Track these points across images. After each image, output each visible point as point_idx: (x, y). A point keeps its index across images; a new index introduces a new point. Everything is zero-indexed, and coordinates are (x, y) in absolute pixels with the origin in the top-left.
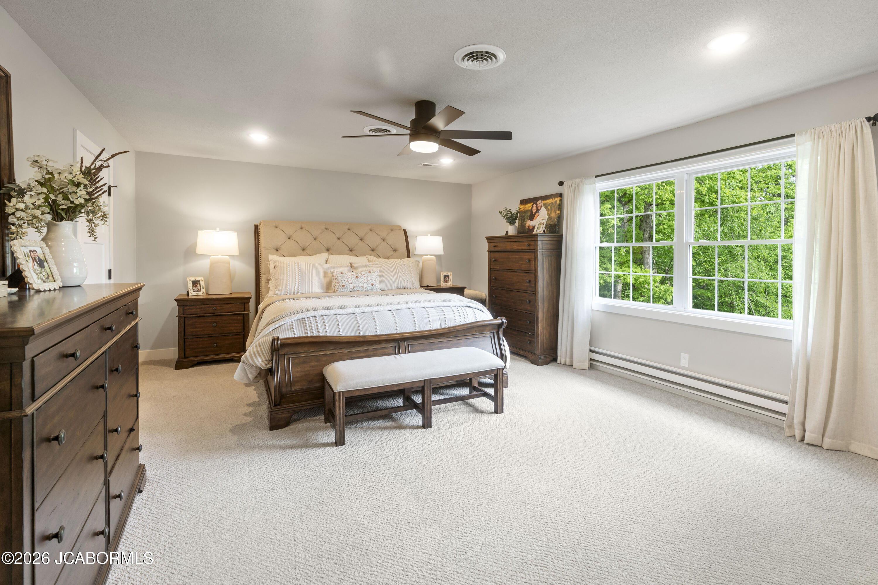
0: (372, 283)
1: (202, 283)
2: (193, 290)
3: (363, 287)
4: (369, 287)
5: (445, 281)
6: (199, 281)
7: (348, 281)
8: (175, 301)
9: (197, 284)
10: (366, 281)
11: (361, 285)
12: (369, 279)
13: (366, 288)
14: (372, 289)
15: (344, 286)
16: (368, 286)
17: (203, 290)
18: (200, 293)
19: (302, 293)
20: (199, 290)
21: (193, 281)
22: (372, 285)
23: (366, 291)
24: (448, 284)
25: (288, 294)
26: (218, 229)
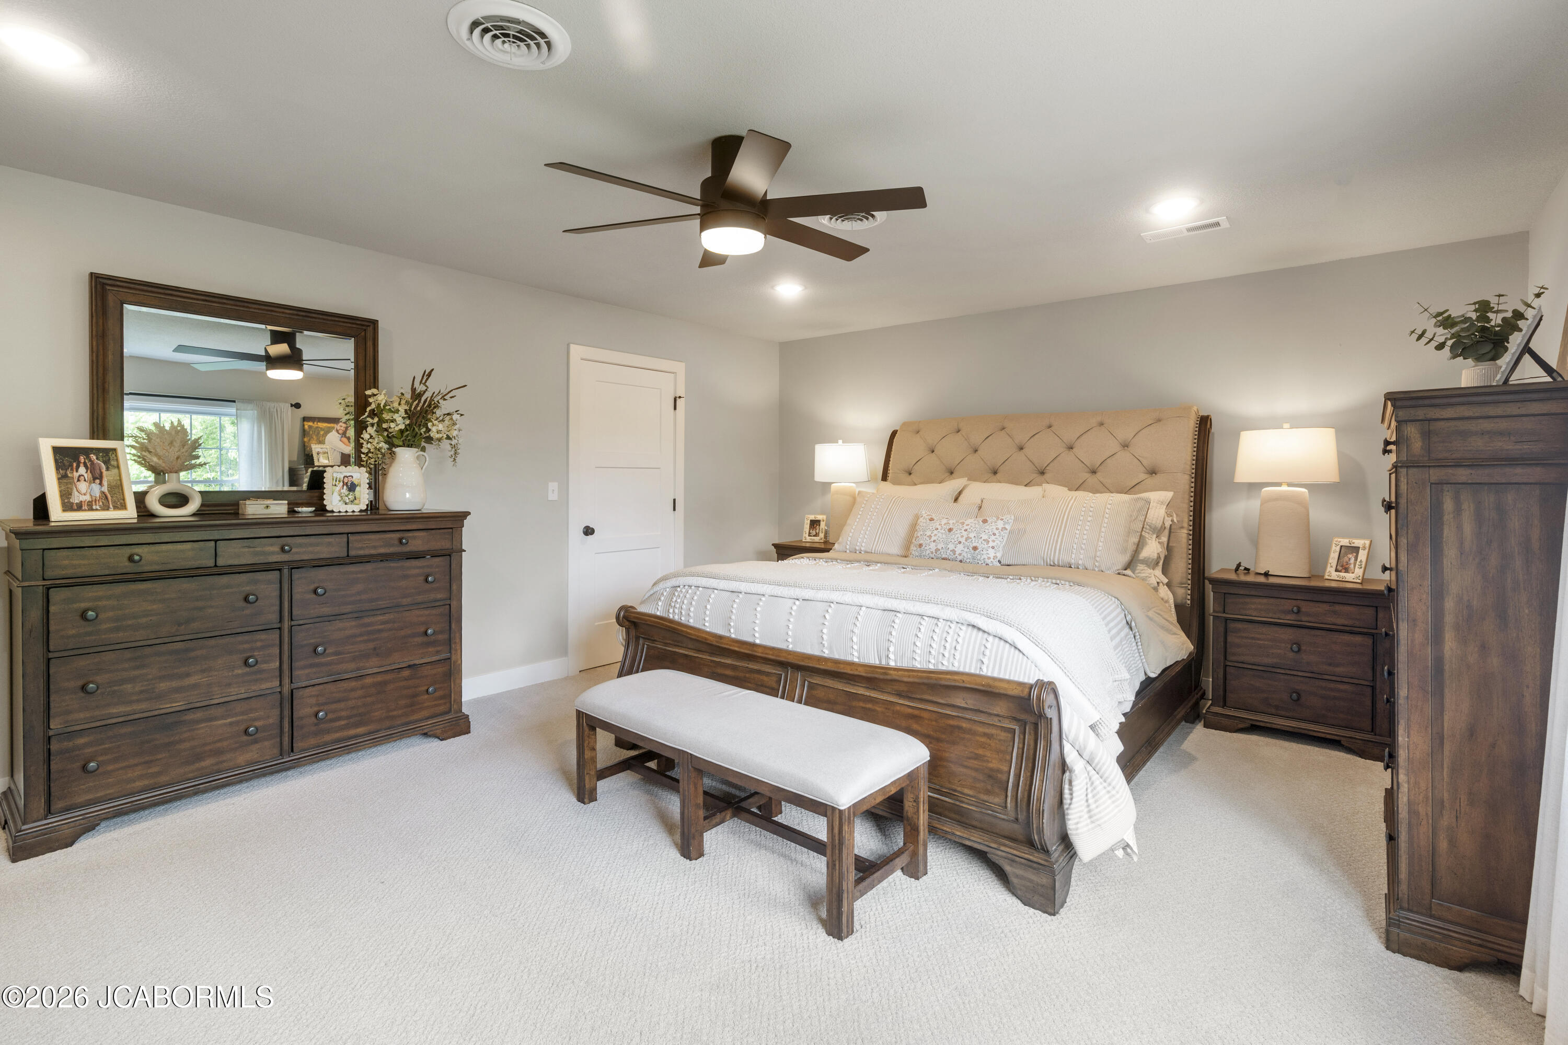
0: (975, 545)
1: (823, 525)
2: (809, 533)
3: (954, 551)
4: (967, 555)
5: (1343, 567)
6: (819, 521)
7: (930, 537)
8: (773, 547)
9: (817, 525)
10: (963, 540)
11: (951, 547)
12: (972, 535)
13: (960, 554)
14: (974, 558)
15: (921, 545)
16: (966, 550)
17: (822, 535)
18: (816, 539)
19: (866, 552)
20: (816, 535)
21: (811, 521)
22: (975, 548)
23: (961, 561)
24: (1349, 576)
25: (848, 551)
26: (840, 442)
